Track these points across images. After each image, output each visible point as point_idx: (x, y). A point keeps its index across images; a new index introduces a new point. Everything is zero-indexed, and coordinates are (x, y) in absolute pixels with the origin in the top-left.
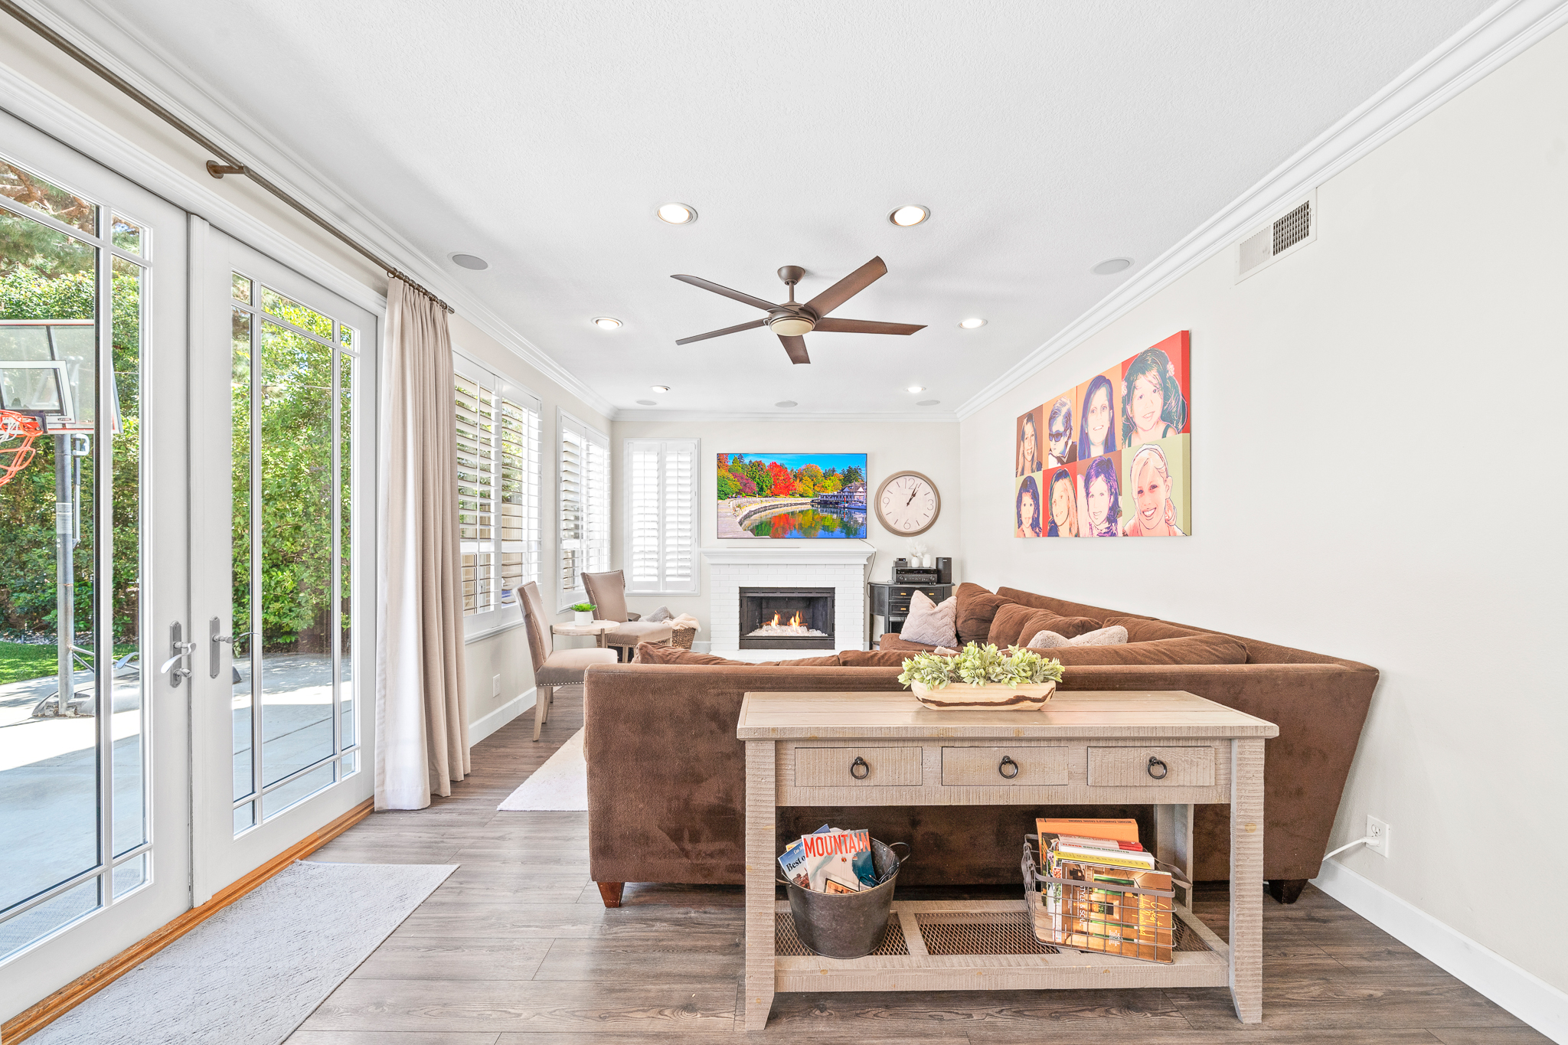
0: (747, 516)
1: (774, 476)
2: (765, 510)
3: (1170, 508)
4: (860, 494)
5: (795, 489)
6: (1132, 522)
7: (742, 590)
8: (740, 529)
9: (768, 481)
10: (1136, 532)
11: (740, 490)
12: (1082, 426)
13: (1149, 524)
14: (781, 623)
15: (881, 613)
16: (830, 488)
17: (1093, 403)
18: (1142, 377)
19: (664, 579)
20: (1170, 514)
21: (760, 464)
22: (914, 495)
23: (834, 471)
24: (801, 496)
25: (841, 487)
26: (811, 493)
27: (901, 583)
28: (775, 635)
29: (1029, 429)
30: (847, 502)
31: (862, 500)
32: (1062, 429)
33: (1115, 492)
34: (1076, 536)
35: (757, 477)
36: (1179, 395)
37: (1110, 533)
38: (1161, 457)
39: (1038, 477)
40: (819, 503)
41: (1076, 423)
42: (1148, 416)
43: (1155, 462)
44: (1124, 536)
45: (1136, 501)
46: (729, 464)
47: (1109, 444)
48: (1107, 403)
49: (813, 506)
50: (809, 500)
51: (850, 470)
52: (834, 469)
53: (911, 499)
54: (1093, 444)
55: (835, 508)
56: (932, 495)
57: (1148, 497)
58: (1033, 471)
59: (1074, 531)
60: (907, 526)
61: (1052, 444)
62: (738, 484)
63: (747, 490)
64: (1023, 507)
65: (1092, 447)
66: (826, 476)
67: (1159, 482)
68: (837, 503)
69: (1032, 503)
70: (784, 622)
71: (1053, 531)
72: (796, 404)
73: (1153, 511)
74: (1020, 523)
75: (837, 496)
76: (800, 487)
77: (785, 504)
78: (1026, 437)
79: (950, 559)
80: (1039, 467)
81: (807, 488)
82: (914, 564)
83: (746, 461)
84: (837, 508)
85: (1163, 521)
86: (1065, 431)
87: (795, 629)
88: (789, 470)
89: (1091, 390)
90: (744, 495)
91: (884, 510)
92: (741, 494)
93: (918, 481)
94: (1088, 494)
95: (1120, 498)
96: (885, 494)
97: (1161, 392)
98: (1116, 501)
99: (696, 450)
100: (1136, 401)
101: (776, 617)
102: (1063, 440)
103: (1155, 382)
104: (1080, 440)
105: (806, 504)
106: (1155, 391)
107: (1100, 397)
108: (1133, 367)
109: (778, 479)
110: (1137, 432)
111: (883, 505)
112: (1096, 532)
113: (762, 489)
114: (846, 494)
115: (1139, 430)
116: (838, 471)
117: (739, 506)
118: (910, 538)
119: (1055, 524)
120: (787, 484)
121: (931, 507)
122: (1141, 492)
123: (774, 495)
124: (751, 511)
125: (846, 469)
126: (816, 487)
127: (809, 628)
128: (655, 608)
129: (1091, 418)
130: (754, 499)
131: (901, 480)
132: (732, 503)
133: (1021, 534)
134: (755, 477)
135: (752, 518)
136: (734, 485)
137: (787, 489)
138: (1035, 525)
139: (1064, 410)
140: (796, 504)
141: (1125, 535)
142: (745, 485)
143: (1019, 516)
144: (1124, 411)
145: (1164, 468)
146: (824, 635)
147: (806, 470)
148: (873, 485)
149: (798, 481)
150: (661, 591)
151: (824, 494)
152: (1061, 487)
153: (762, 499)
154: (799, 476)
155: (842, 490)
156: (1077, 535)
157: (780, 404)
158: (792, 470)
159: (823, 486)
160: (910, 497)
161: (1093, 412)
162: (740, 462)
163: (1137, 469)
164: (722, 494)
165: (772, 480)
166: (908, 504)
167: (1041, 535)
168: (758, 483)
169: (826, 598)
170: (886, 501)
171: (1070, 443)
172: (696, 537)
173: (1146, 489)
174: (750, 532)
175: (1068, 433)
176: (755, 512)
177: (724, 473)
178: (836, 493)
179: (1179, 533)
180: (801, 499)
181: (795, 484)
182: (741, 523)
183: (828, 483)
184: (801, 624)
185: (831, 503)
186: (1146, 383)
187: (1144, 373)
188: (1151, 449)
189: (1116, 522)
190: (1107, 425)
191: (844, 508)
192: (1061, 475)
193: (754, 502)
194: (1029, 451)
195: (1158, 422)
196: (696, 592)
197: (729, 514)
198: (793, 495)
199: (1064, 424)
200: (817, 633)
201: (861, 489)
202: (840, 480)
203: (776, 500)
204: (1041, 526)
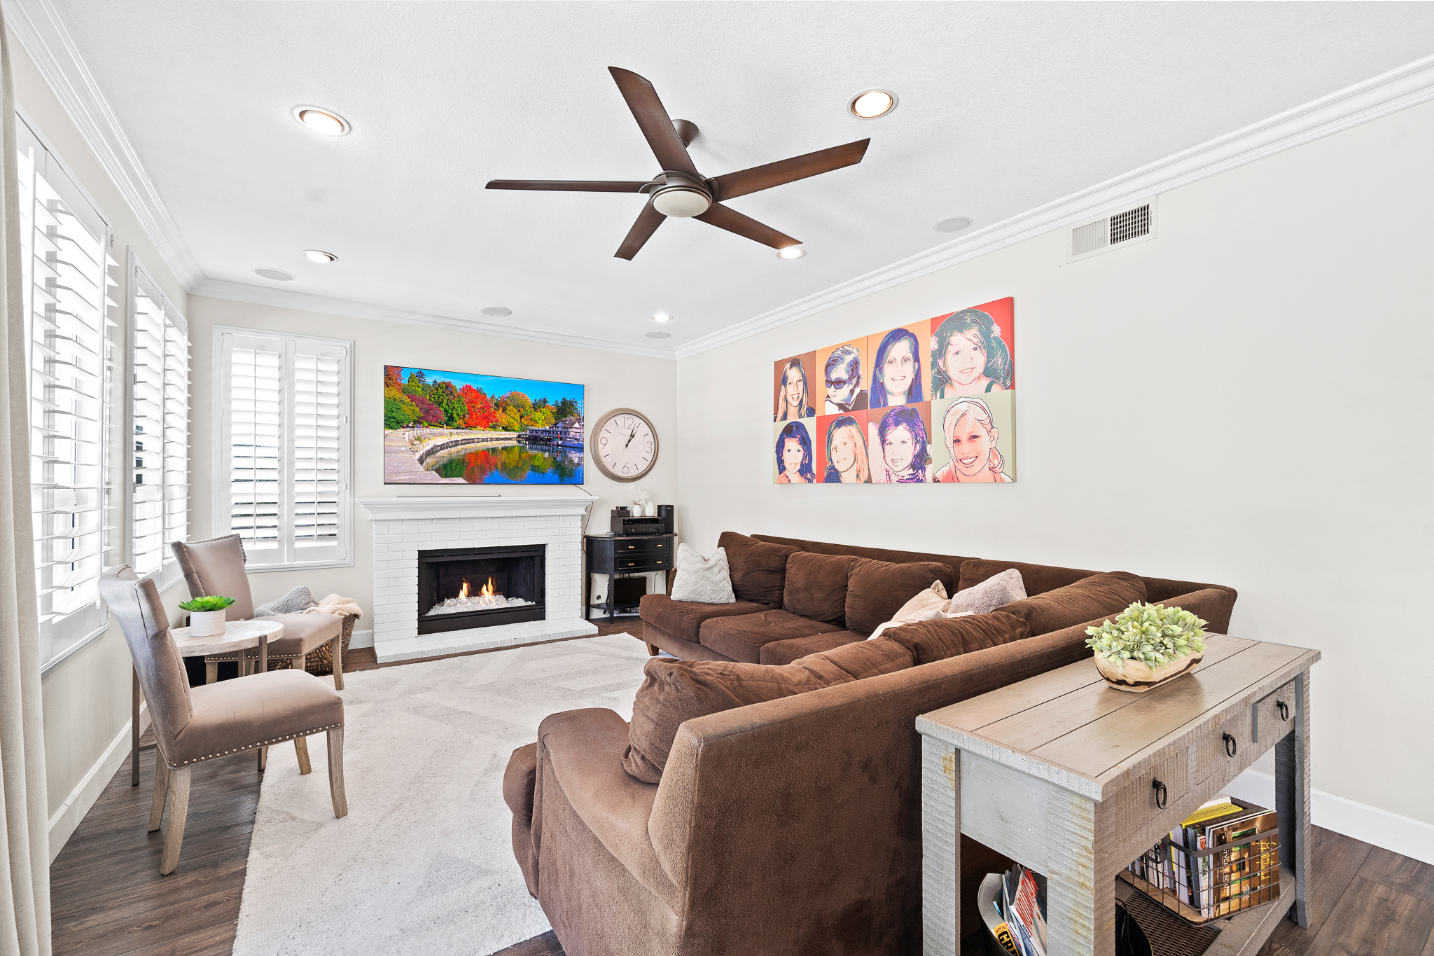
0: (431, 452)
1: (468, 403)
2: (456, 445)
3: (995, 456)
4: (576, 430)
5: (497, 421)
6: (946, 469)
7: (422, 554)
8: (421, 468)
9: (460, 408)
10: (951, 478)
11: (420, 418)
12: (875, 376)
13: (967, 471)
14: (469, 595)
15: (602, 571)
16: (541, 421)
17: (890, 354)
18: (959, 335)
19: (291, 543)
20: (996, 462)
21: (448, 385)
22: (632, 436)
23: (545, 401)
24: (505, 429)
25: (553, 421)
26: (517, 427)
27: (628, 535)
28: (465, 610)
29: (794, 374)
30: (561, 439)
31: (577, 437)
32: (845, 377)
33: (922, 439)
34: (866, 482)
35: (445, 401)
36: (1006, 354)
37: (915, 480)
38: (984, 410)
39: (810, 424)
40: (527, 439)
41: (866, 372)
42: (966, 371)
43: (975, 413)
44: (935, 482)
45: (951, 450)
46: (403, 382)
47: (914, 392)
48: (911, 356)
49: (519, 442)
50: (514, 435)
51: (564, 402)
52: (545, 399)
53: (629, 441)
54: (890, 394)
55: (546, 445)
56: (650, 437)
57: (966, 447)
58: (800, 416)
59: (864, 477)
60: (626, 470)
61: (831, 391)
62: (417, 409)
63: (431, 418)
64: (785, 453)
65: (889, 397)
66: (536, 407)
67: (982, 432)
68: (549, 440)
69: (801, 449)
70: (475, 592)
71: (833, 476)
72: (510, 313)
73: (973, 459)
74: (782, 468)
75: (549, 432)
76: (503, 418)
77: (483, 438)
78: (789, 382)
79: (672, 507)
80: (811, 412)
81: (512, 420)
82: (636, 513)
83: (429, 380)
84: (549, 445)
85: (987, 467)
86: (851, 379)
87: (489, 599)
88: (489, 397)
89: (889, 340)
90: (426, 424)
91: (602, 452)
92: (421, 423)
93: (637, 420)
94: (883, 442)
95: (928, 447)
96: (603, 434)
97: (983, 350)
98: (924, 449)
99: (348, 357)
100: (950, 357)
101: (465, 586)
102: (846, 389)
103: (975, 340)
104: (874, 389)
105: (510, 439)
106: (975, 349)
107: (901, 349)
108: (944, 326)
109: (473, 407)
110: (951, 385)
111: (600, 446)
112: (894, 479)
113: (451, 418)
114: (560, 429)
115: (954, 383)
116: (551, 403)
117: (419, 439)
118: (631, 484)
119: (836, 470)
120: (486, 414)
121: (649, 450)
122: (957, 441)
123: (468, 426)
124: (435, 446)
125: (560, 400)
126: (523, 420)
127: (507, 596)
128: (289, 589)
129: (887, 369)
130: (440, 430)
131: (619, 419)
132: (408, 434)
133: (785, 480)
134: (442, 403)
135: (438, 454)
136: (409, 410)
137: (487, 421)
138: (805, 470)
139: (848, 359)
140: (498, 439)
141: (935, 480)
142: (427, 412)
143: (780, 461)
144: (934, 364)
145: (988, 420)
146: (529, 603)
147: (512, 398)
148: (591, 420)
149: (501, 411)
150: (286, 563)
151: (534, 428)
152: (841, 435)
153: (451, 431)
154: (502, 405)
155: (555, 425)
156: (869, 481)
157: (489, 311)
158: (493, 397)
159: (532, 419)
160: (628, 437)
161: (891, 362)
162: (420, 381)
163: (951, 420)
164: (392, 421)
165: (466, 408)
166: (627, 445)
167: (815, 481)
168: (445, 410)
169: (534, 557)
170: (604, 441)
171: (857, 391)
172: (348, 481)
173: (964, 438)
174: (434, 473)
175: (854, 381)
176: (442, 447)
177: (394, 393)
178: (548, 428)
179: (1007, 479)
180: (504, 432)
181: (497, 415)
182: (421, 461)
183: (538, 415)
184: (496, 592)
185: (542, 439)
186: (963, 343)
187: (961, 331)
188: (970, 402)
189: (923, 469)
190: (910, 377)
191: (558, 445)
192: (841, 422)
193: (441, 435)
194: (796, 397)
195: (979, 378)
196: (347, 561)
197: (403, 449)
198: (494, 427)
199: (848, 372)
200: (519, 602)
201: (577, 425)
202: (553, 413)
203: (471, 433)
204: (815, 472)
